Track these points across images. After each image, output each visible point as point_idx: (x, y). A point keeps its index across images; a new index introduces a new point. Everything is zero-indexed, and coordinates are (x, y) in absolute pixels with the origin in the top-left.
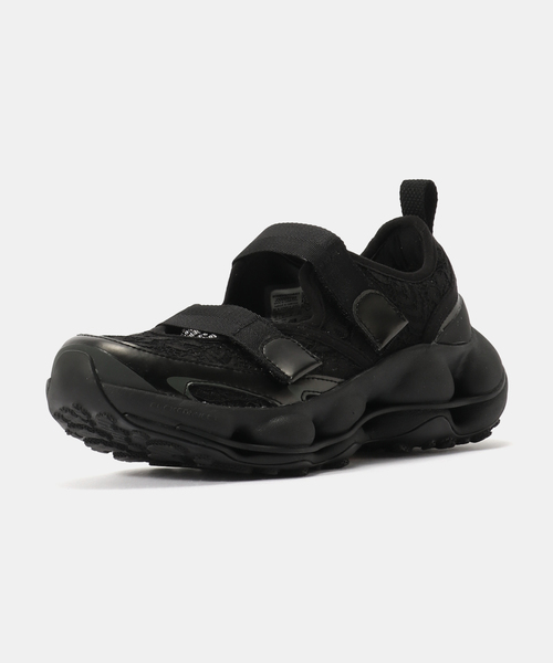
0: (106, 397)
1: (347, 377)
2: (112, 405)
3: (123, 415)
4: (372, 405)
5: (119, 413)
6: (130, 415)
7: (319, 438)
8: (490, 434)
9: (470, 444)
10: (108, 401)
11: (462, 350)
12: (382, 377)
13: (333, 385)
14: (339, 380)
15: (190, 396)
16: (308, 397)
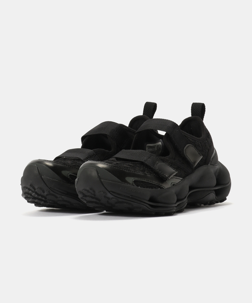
0: (103, 185)
1: (184, 178)
2: (106, 188)
3: (109, 192)
4: (191, 188)
5: (108, 191)
6: (112, 192)
7: (178, 200)
8: (226, 199)
9: (219, 203)
10: (104, 186)
11: (217, 167)
12: (194, 177)
13: (180, 180)
14: (181, 179)
15: (134, 185)
16: (173, 185)
